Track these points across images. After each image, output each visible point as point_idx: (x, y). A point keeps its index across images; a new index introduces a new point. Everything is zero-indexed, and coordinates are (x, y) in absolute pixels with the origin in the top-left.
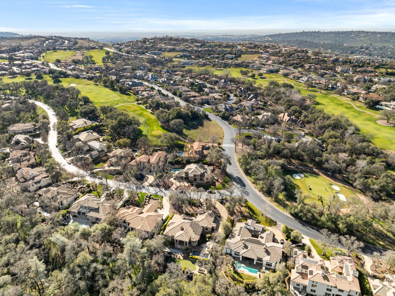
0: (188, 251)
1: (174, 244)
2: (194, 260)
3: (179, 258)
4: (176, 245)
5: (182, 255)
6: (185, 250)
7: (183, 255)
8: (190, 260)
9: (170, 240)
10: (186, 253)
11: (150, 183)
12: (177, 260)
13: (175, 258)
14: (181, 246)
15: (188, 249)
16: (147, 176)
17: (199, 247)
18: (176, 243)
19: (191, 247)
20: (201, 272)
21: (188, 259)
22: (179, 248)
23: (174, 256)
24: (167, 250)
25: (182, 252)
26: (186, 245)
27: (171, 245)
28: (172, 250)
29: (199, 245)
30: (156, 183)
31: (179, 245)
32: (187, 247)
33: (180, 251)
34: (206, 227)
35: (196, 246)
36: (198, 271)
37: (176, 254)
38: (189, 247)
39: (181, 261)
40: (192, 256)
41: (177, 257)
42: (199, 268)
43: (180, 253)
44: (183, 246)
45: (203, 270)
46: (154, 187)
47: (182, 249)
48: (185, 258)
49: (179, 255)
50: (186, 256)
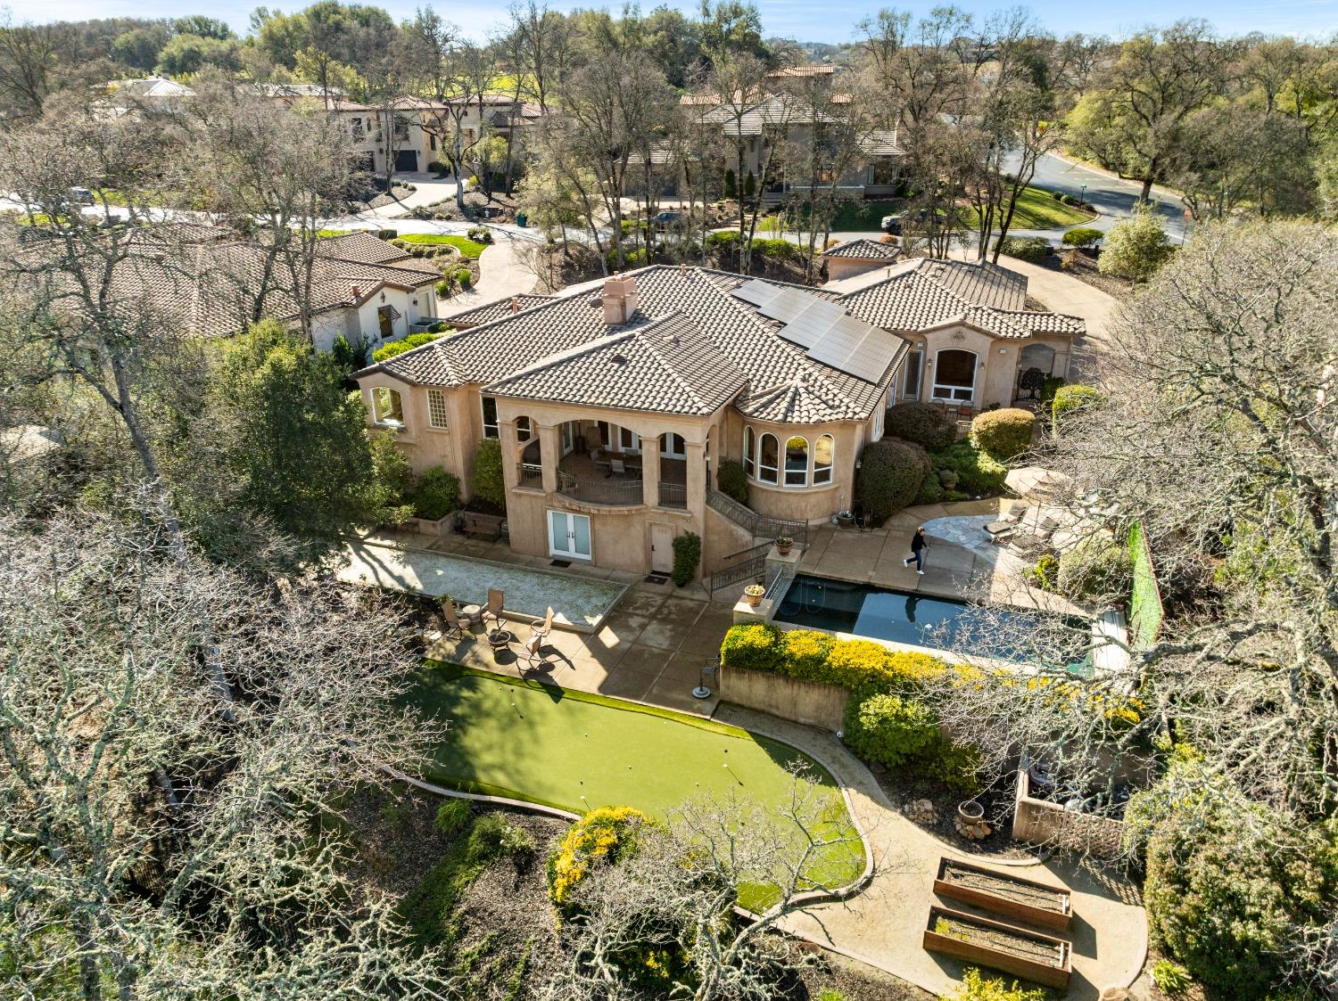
0: (694, 596)
1: (499, 510)
3: (541, 678)
4: (520, 505)
5: (590, 637)
6: (656, 577)
7: (609, 638)
8: (726, 709)
9: (456, 462)
10: (660, 616)
11: (412, 206)
12: (487, 696)
13: (477, 661)
14: (605, 509)
15: (697, 562)
16: (410, 184)
17: (878, 532)
18: (520, 484)
19: (752, 530)
20: (1010, 941)
21: (696, 691)
22: (561, 563)
23: (467, 643)
24: (383, 575)
25: (608, 600)
26: (674, 488)
27: (459, 529)
28: (453, 574)
29: (878, 522)
30: (461, 206)
31: (568, 494)
32: (685, 527)
33: (580, 590)
34: (958, 336)
35: (825, 520)
36: (935, 914)
37: (500, 616)
38: (711, 523)
39: (570, 711)
40: (768, 628)
41: (505, 657)
42: (945, 864)
43: (574, 610)
44: (624, 509)
45: (1040, 903)
46: (440, 218)
47: (614, 574)
48: (649, 677)
49: (555, 627)
50: (666, 645)
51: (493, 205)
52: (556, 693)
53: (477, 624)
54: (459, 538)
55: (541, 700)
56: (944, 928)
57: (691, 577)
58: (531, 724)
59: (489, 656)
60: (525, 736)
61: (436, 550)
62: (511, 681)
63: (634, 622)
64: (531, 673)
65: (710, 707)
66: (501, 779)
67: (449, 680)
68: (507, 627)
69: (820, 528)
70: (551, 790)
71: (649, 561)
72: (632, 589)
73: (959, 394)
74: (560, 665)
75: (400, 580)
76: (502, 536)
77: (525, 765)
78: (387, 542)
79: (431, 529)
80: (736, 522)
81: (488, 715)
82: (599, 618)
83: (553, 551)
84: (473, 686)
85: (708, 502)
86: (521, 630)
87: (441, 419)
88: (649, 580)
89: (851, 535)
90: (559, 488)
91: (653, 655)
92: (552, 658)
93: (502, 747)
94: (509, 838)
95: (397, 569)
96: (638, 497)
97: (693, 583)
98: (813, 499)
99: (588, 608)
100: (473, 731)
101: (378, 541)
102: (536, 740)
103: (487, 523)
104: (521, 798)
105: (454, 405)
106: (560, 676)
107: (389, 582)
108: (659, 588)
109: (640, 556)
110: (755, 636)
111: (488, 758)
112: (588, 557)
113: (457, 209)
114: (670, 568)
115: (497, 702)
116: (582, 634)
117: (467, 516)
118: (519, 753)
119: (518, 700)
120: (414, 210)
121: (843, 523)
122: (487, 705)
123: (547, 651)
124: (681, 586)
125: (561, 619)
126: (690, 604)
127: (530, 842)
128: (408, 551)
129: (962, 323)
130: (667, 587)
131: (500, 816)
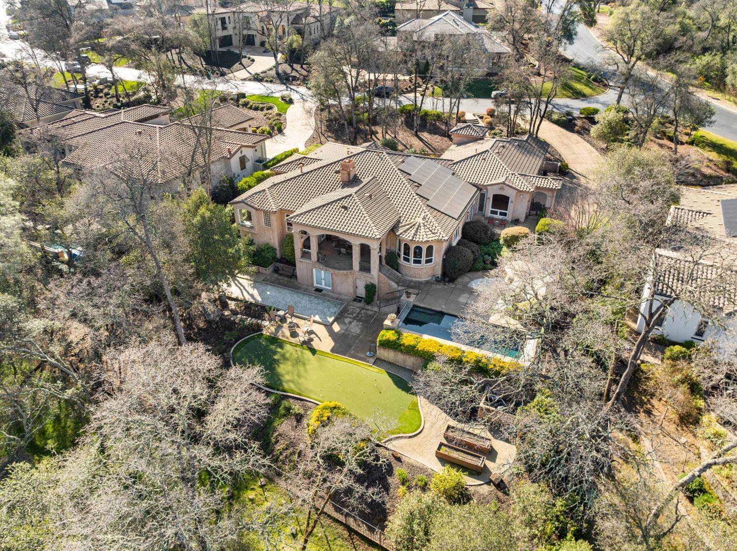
0: (373, 309)
1: (293, 264)
2: (410, 361)
4: (302, 266)
5: (328, 327)
6: (357, 299)
7: (336, 328)
8: (379, 362)
9: (275, 242)
10: (358, 318)
11: (253, 73)
12: (287, 352)
13: (283, 336)
14: (337, 271)
15: (375, 295)
16: (252, 57)
17: (452, 285)
18: (302, 257)
19: (397, 283)
20: (465, 455)
21: (368, 353)
22: (319, 290)
23: (279, 327)
24: (245, 293)
25: (336, 310)
26: (365, 264)
27: (276, 271)
28: (274, 294)
29: (452, 280)
30: (278, 74)
31: (321, 263)
32: (369, 281)
33: (326, 304)
34: (502, 189)
35: (430, 278)
36: (441, 445)
37: (292, 315)
38: (381, 279)
39: (320, 360)
40: (396, 332)
41: (294, 335)
42: (449, 427)
43: (323, 314)
44: (345, 272)
45: (479, 443)
46: (267, 81)
47: (341, 297)
48: (350, 346)
49: (314, 322)
50: (358, 331)
51: (294, 74)
52: (314, 351)
53: (283, 319)
54: (276, 275)
55: (308, 353)
56: (444, 450)
57: (372, 300)
58: (304, 364)
59: (288, 334)
60: (301, 369)
61: (267, 281)
62: (296, 345)
63: (347, 320)
64: (304, 343)
65: (372, 360)
66: (292, 386)
67: (273, 344)
68: (295, 320)
69: (427, 282)
70: (311, 391)
71: (355, 292)
72: (348, 305)
73: (501, 214)
74: (316, 339)
75: (252, 296)
76: (294, 276)
77: (302, 381)
78: (246, 277)
79: (264, 272)
80: (391, 279)
81: (287, 359)
82: (333, 318)
83: (315, 285)
84: (281, 347)
85: (380, 270)
86: (300, 322)
87: (268, 223)
88: (355, 300)
89: (439, 286)
90: (318, 260)
91: (353, 336)
92: (313, 336)
93: (293, 373)
94: (294, 409)
95: (251, 291)
96: (351, 267)
97: (374, 303)
98: (424, 271)
99: (328, 313)
100: (282, 366)
101: (242, 276)
102: (306, 371)
103: (288, 268)
104: (300, 394)
105: (274, 219)
106: (315, 344)
107: (248, 298)
108: (359, 305)
109: (351, 291)
110: (390, 335)
111: (287, 377)
112: (330, 288)
113: (276, 76)
114: (364, 296)
115: (291, 354)
116: (325, 325)
117: (280, 265)
118: (299, 376)
119: (299, 353)
120: (254, 76)
121: (438, 281)
122: (287, 355)
123: (311, 332)
124: (368, 304)
125: (317, 318)
126: (371, 313)
127: (302, 411)
128: (255, 282)
129: (504, 183)
130: (361, 305)
131: (291, 401)
